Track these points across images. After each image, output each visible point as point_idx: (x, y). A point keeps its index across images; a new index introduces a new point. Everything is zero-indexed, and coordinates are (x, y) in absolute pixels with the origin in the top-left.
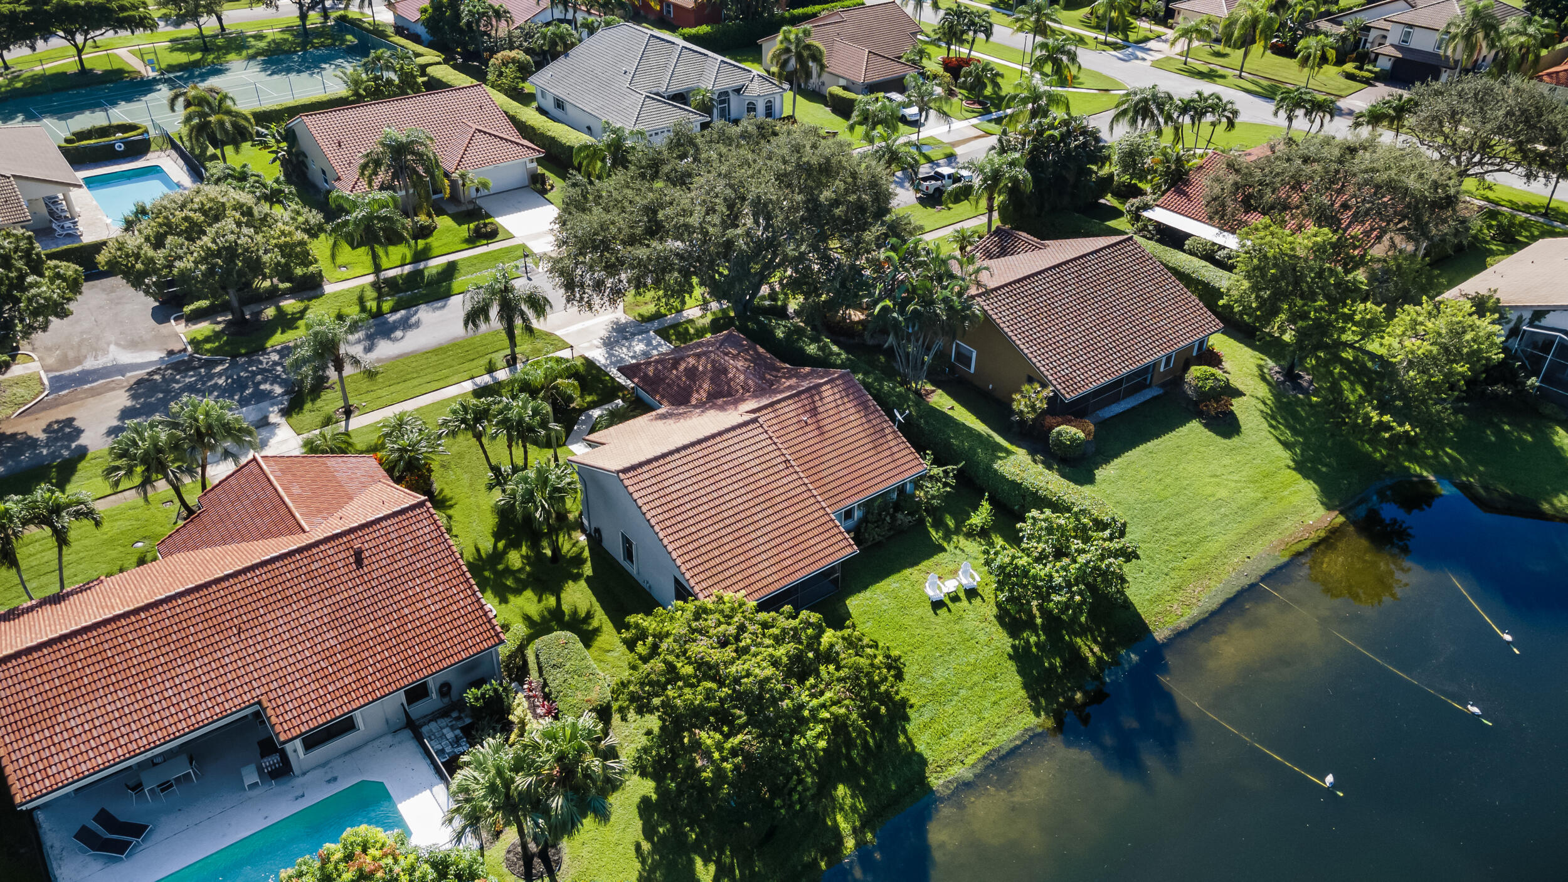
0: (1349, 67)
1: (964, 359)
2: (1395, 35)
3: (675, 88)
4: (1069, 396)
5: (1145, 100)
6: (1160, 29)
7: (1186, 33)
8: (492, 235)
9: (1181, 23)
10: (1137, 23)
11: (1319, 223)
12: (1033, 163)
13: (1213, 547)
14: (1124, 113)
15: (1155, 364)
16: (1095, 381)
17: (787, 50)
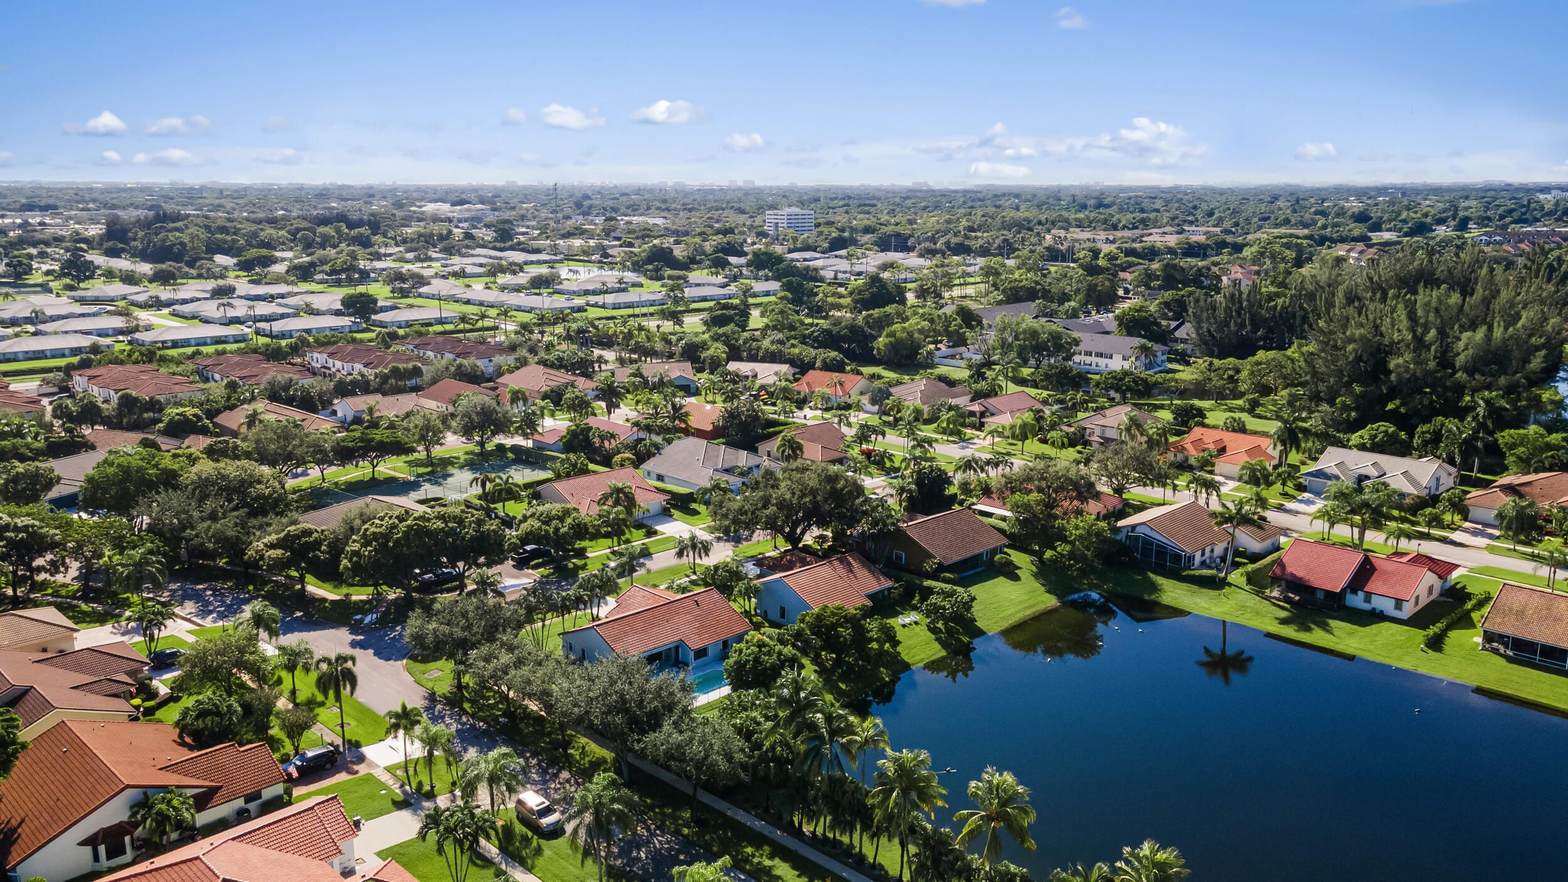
0: (1079, 448)
1: (899, 558)
2: (1098, 432)
3: (727, 466)
4: (946, 564)
5: (969, 461)
6: (978, 433)
7: (990, 432)
8: (655, 533)
9: (987, 428)
10: (965, 430)
11: (1039, 492)
12: (919, 482)
13: (1009, 612)
14: (960, 468)
15: (982, 554)
16: (956, 558)
17: (784, 445)
